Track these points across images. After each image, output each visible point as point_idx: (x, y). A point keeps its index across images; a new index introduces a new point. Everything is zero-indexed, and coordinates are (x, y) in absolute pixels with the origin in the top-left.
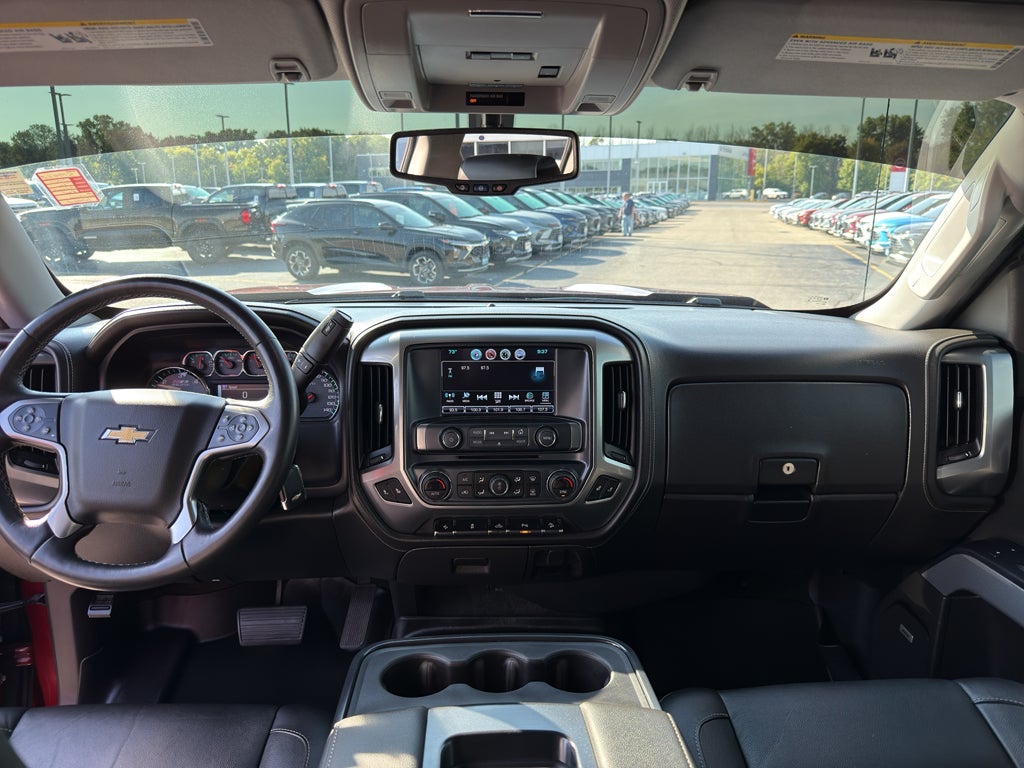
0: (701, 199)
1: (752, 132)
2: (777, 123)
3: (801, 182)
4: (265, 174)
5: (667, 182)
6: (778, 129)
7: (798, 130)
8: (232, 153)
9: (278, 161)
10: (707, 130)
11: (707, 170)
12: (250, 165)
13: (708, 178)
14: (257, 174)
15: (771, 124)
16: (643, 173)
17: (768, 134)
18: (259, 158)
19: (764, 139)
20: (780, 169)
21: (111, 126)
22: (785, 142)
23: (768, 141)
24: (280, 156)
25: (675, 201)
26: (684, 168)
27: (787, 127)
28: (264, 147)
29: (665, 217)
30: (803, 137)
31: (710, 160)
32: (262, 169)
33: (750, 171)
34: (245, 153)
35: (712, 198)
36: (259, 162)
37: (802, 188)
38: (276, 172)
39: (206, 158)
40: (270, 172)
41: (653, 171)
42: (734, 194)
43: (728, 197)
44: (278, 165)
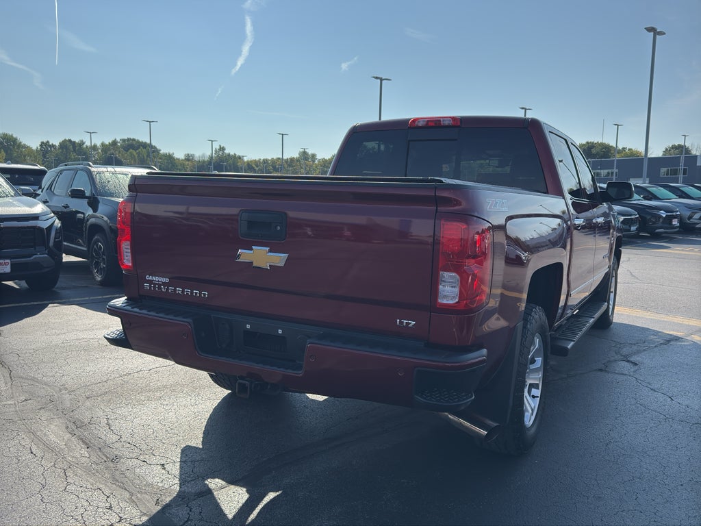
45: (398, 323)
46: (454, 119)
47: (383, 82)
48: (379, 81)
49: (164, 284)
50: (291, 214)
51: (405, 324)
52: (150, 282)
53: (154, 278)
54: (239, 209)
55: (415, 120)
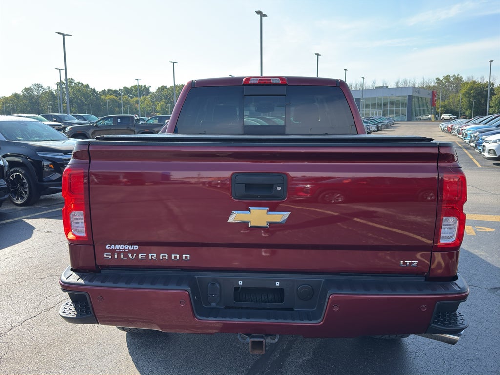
0: (402, 120)
1: (435, 81)
2: (451, 75)
3: (466, 110)
4: (155, 110)
5: (382, 111)
6: (452, 79)
7: (465, 79)
8: (137, 98)
9: (162, 103)
10: (408, 81)
11: (406, 103)
12: (147, 105)
13: (407, 108)
14: (150, 110)
15: (447, 76)
16: (367, 106)
17: (446, 82)
18: (153, 102)
19: (443, 85)
20: (453, 102)
21: (73, 84)
22: (456, 86)
23: (446, 86)
24: (163, 100)
25: (384, 121)
26: (392, 103)
27: (458, 77)
28: (155, 95)
29: (376, 129)
30: (467, 83)
31: (407, 98)
32: (154, 107)
33: (433, 104)
34: (145, 99)
35: (409, 119)
36: (152, 104)
37: (467, 113)
38: (161, 109)
39: (124, 101)
40: (158, 109)
41: (374, 105)
42: (424, 117)
43: (420, 119)
44: (163, 105)
45: (402, 263)
46: (281, 78)
47: (66, 36)
48: (62, 36)
49: (132, 252)
50: (292, 174)
51: (408, 263)
52: (113, 251)
53: (117, 247)
54: (231, 173)
55: (248, 79)
